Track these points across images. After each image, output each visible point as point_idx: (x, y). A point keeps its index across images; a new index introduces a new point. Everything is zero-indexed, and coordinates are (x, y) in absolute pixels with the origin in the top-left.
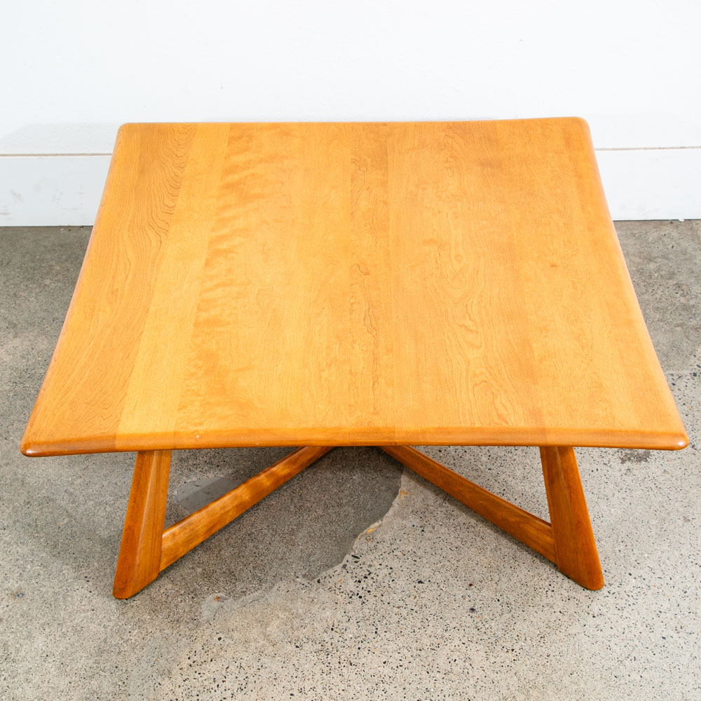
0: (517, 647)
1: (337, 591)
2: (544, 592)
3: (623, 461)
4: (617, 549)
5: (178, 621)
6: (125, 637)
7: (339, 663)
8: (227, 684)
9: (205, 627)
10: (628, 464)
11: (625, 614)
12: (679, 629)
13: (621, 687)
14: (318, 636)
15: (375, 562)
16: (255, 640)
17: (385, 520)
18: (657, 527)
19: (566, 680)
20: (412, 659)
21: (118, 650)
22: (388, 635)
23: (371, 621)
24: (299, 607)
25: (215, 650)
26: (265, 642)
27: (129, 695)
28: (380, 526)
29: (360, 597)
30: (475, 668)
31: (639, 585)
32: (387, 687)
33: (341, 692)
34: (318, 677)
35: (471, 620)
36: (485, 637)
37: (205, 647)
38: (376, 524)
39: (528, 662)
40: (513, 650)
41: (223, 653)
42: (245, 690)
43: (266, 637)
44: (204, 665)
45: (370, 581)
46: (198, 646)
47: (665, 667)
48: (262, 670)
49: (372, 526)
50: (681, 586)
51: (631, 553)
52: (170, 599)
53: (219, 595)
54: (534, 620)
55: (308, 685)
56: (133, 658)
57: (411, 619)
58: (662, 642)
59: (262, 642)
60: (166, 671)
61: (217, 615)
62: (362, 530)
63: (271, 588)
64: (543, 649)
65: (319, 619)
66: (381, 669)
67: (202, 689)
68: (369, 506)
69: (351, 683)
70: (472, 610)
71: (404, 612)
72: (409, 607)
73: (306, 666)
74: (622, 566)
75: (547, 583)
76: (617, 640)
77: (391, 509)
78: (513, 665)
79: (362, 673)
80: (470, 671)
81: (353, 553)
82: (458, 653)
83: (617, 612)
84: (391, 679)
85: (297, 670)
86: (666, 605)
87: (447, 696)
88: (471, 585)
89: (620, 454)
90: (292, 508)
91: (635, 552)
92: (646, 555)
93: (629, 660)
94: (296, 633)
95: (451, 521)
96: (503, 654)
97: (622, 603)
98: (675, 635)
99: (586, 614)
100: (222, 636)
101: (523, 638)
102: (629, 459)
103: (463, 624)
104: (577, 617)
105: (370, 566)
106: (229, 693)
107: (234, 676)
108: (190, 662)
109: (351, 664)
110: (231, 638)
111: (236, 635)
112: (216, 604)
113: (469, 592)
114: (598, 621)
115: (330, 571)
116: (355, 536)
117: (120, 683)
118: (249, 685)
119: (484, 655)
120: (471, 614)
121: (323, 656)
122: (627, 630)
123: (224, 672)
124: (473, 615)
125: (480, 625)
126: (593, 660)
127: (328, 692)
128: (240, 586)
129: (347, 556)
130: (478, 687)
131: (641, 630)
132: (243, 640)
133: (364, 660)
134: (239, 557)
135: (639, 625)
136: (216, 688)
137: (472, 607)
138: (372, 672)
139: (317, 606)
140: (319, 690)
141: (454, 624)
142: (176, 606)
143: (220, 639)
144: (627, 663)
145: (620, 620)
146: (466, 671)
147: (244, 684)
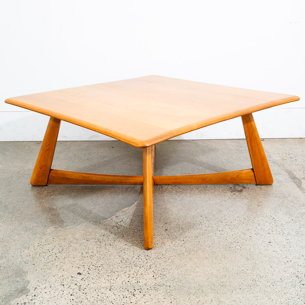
0: (185, 240)
1: (107, 226)
2: (198, 225)
3: (232, 192)
4: (230, 214)
5: (36, 233)
6: (12, 238)
7: (105, 245)
8: (54, 251)
9: (47, 235)
10: (233, 193)
11: (233, 230)
12: (257, 234)
13: (232, 250)
14: (97, 238)
15: (125, 218)
16: (69, 239)
17: (130, 207)
18: (246, 208)
19: (207, 249)
20: (138, 244)
21: (7, 241)
22: (128, 237)
23: (121, 233)
24: (90, 230)
25: (50, 241)
26: (73, 239)
27: (9, 254)
28: (128, 209)
29: (117, 227)
30: (166, 246)
31: (239, 222)
32: (126, 251)
33: (105, 253)
34: (95, 248)
35: (165, 233)
36: (171, 237)
37: (46, 241)
38: (127, 208)
39: (190, 244)
40: (183, 241)
41: (54, 242)
42: (61, 253)
43: (74, 238)
44: (45, 246)
45: (122, 223)
46: (43, 240)
47: (251, 244)
48: (70, 247)
49: (125, 209)
50: (257, 223)
51: (236, 214)
52: (34, 228)
53: (56, 226)
54: (193, 232)
55: (90, 251)
56: (14, 243)
57: (139, 233)
58: (249, 238)
59: (71, 239)
60: (27, 247)
61: (54, 232)
62: (120, 210)
63: (78, 225)
64: (197, 240)
65: (98, 233)
66: (124, 247)
67: (42, 252)
68: (125, 204)
69: (110, 250)
70: (166, 230)
71: (136, 231)
72: (138, 230)
73: (91, 246)
74: (232, 218)
75: (199, 222)
76: (230, 237)
77: (134, 204)
78: (183, 245)
79: (115, 248)
80: (164, 247)
81: (116, 216)
82: (159, 242)
83: (230, 230)
84: (128, 249)
85: (86, 247)
86: (251, 228)
87: (153, 254)
88: (166, 223)
89: (230, 190)
90: (92, 204)
91: (237, 214)
92: (242, 215)
93: (235, 243)
94: (87, 237)
95: (159, 207)
96: (179, 242)
97: (231, 227)
98: (255, 236)
99: (216, 231)
100: (54, 238)
101: (188, 237)
102: (234, 191)
103: (162, 234)
104: (212, 231)
105: (123, 219)
106: (54, 254)
107: (57, 248)
108: (38, 245)
109: (110, 245)
110: (59, 238)
111: (60, 237)
112: (54, 229)
113: (165, 225)
114: (221, 232)
115: (105, 220)
116: (118, 211)
117: (6, 251)
118: (64, 251)
119: (171, 242)
120: (165, 231)
121: (98, 243)
122: (234, 235)
123: (53, 248)
124: (166, 231)
125: (169, 234)
126: (219, 243)
127: (99, 253)
128: (65, 224)
129: (113, 217)
130: (167, 251)
131: (240, 234)
132: (64, 239)
133: (116, 244)
134: (66, 217)
135: (239, 233)
136: (48, 252)
137: (166, 229)
138: (119, 247)
139: (98, 230)
140: (95, 252)
141: (158, 234)
142: (36, 230)
143: (53, 238)
144: (234, 244)
145: (231, 232)
146: (162, 246)
147: (61, 251)
